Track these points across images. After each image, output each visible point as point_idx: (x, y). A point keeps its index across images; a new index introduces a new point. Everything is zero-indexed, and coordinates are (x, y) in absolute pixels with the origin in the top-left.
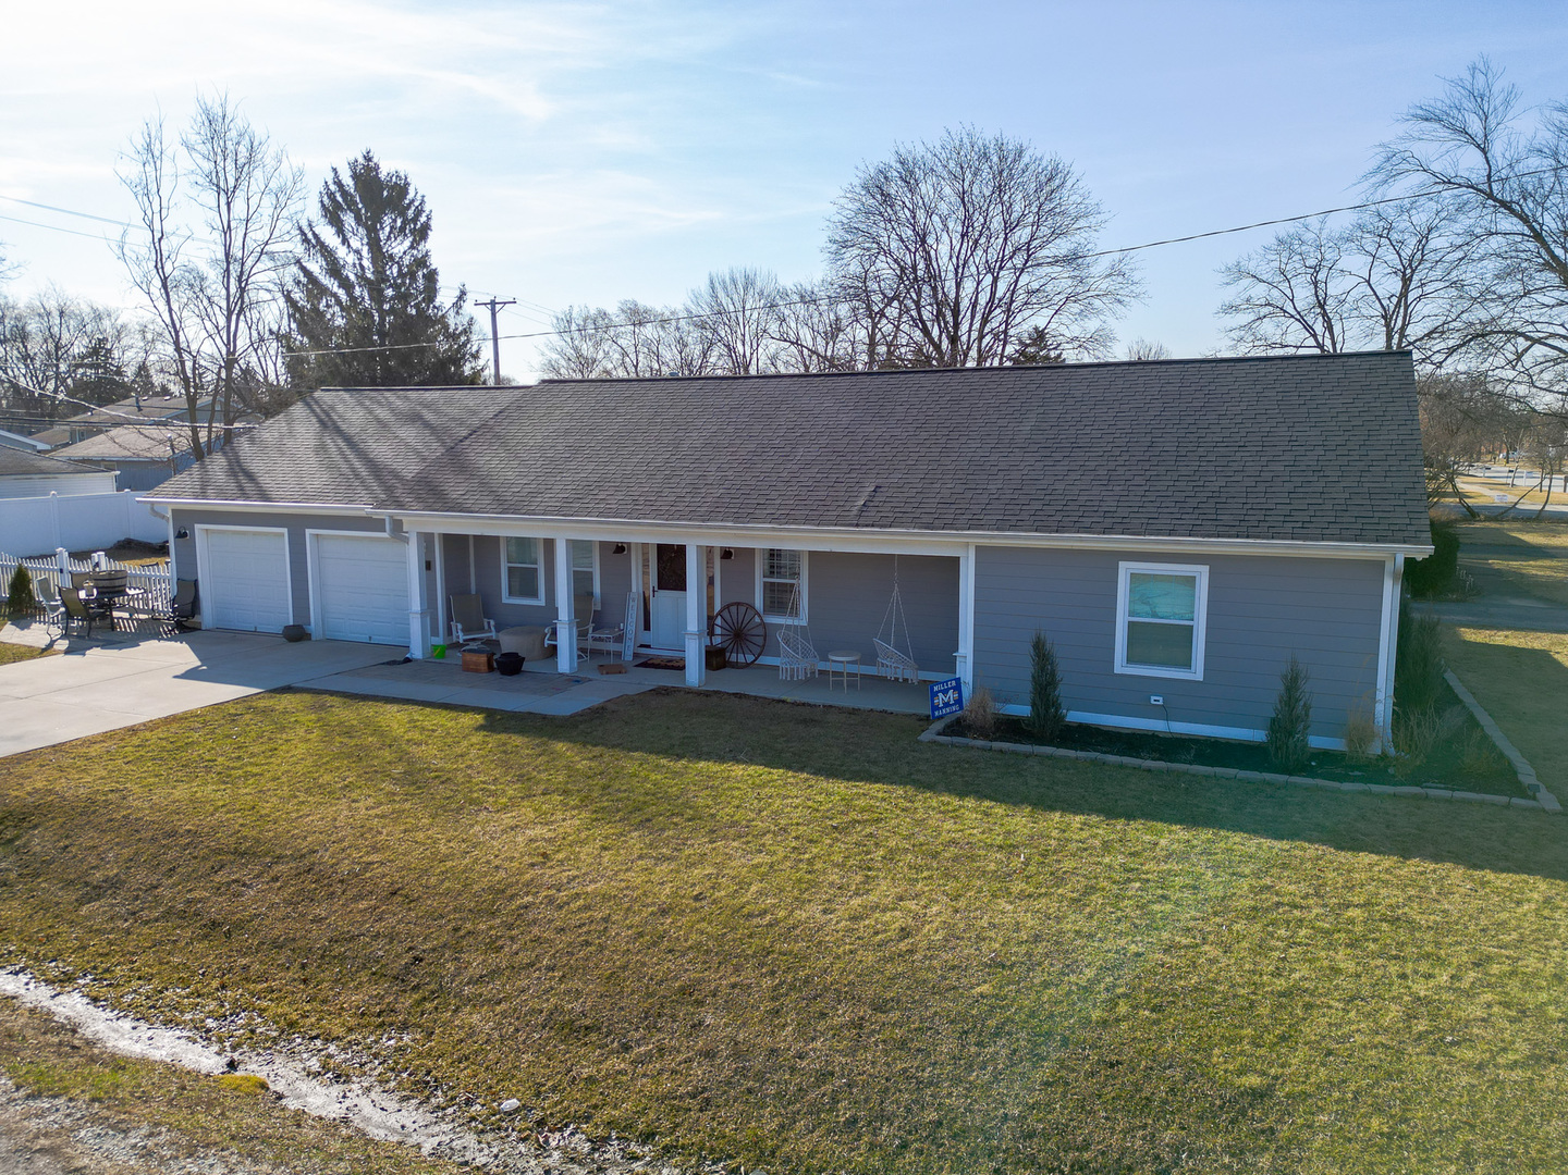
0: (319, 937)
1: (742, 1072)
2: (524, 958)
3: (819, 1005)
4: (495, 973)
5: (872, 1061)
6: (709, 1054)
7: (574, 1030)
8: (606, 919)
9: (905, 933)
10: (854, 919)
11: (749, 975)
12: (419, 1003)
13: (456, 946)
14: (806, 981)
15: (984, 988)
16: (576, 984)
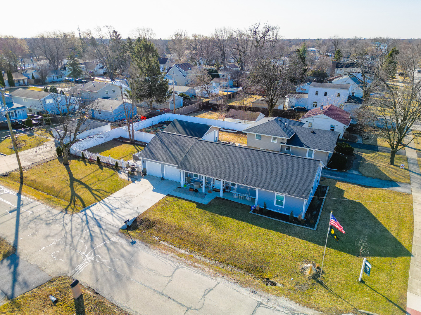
0: (191, 241)
1: (230, 258)
2: (211, 245)
3: (236, 252)
4: (208, 246)
5: (241, 258)
6: (228, 256)
7: (216, 252)
8: (217, 241)
9: (244, 245)
10: (240, 243)
11: (231, 249)
12: (202, 249)
13: (204, 243)
14: (236, 250)
15: (250, 252)
16: (216, 248)
